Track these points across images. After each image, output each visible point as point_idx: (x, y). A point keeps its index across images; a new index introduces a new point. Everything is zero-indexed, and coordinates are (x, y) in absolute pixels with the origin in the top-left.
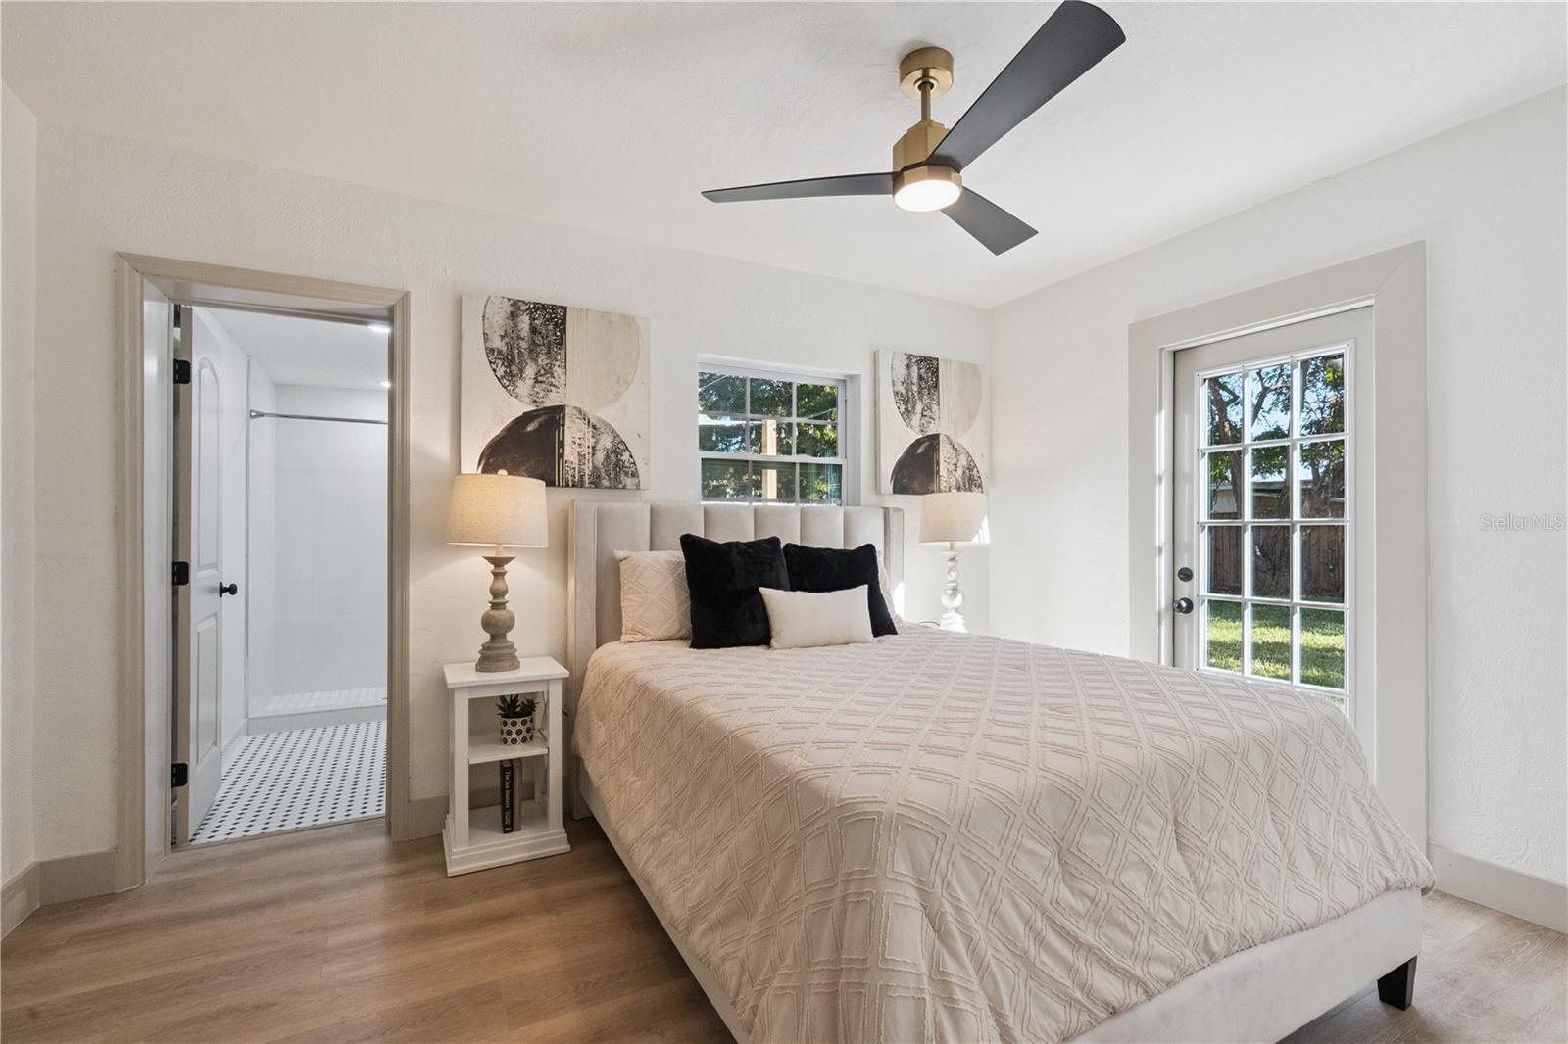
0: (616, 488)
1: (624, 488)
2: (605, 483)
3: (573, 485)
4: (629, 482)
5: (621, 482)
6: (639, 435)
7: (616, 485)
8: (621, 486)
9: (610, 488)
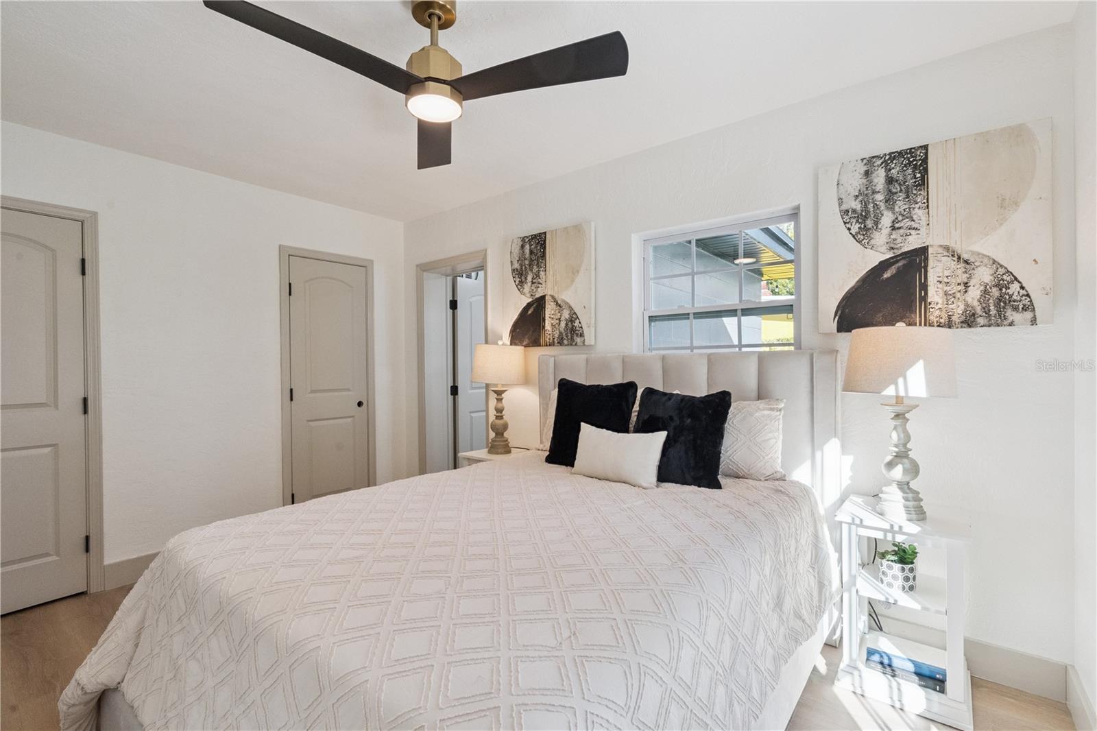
0: (571, 345)
1: (576, 344)
2: (566, 342)
3: (550, 345)
4: (579, 340)
5: (574, 341)
6: (584, 307)
7: (572, 343)
8: (574, 344)
9: (568, 345)
